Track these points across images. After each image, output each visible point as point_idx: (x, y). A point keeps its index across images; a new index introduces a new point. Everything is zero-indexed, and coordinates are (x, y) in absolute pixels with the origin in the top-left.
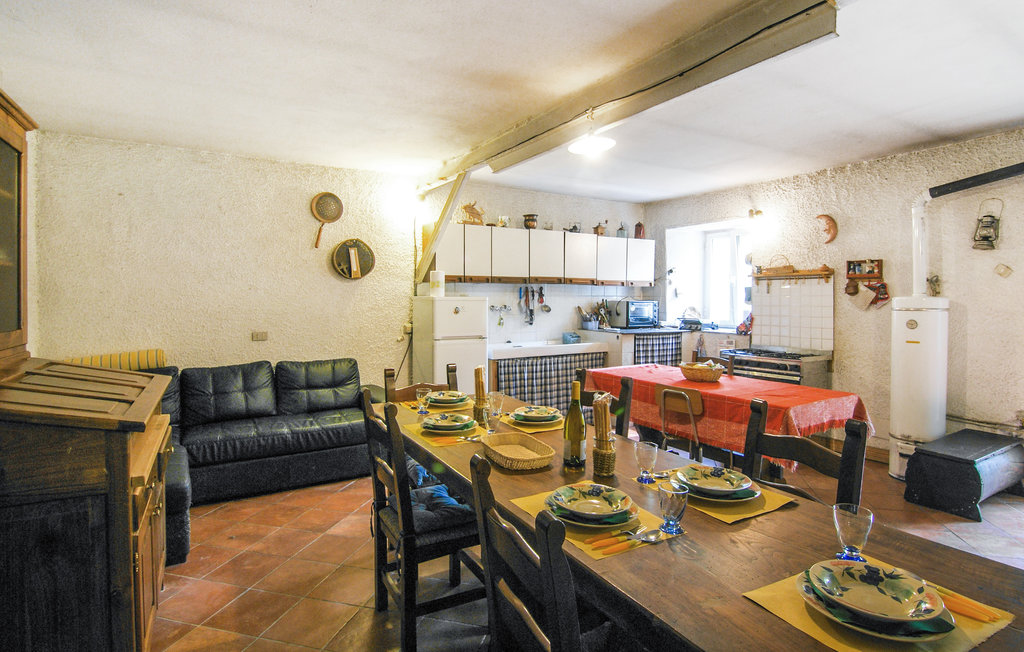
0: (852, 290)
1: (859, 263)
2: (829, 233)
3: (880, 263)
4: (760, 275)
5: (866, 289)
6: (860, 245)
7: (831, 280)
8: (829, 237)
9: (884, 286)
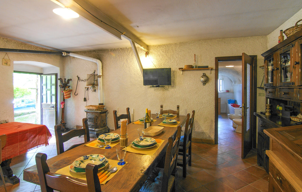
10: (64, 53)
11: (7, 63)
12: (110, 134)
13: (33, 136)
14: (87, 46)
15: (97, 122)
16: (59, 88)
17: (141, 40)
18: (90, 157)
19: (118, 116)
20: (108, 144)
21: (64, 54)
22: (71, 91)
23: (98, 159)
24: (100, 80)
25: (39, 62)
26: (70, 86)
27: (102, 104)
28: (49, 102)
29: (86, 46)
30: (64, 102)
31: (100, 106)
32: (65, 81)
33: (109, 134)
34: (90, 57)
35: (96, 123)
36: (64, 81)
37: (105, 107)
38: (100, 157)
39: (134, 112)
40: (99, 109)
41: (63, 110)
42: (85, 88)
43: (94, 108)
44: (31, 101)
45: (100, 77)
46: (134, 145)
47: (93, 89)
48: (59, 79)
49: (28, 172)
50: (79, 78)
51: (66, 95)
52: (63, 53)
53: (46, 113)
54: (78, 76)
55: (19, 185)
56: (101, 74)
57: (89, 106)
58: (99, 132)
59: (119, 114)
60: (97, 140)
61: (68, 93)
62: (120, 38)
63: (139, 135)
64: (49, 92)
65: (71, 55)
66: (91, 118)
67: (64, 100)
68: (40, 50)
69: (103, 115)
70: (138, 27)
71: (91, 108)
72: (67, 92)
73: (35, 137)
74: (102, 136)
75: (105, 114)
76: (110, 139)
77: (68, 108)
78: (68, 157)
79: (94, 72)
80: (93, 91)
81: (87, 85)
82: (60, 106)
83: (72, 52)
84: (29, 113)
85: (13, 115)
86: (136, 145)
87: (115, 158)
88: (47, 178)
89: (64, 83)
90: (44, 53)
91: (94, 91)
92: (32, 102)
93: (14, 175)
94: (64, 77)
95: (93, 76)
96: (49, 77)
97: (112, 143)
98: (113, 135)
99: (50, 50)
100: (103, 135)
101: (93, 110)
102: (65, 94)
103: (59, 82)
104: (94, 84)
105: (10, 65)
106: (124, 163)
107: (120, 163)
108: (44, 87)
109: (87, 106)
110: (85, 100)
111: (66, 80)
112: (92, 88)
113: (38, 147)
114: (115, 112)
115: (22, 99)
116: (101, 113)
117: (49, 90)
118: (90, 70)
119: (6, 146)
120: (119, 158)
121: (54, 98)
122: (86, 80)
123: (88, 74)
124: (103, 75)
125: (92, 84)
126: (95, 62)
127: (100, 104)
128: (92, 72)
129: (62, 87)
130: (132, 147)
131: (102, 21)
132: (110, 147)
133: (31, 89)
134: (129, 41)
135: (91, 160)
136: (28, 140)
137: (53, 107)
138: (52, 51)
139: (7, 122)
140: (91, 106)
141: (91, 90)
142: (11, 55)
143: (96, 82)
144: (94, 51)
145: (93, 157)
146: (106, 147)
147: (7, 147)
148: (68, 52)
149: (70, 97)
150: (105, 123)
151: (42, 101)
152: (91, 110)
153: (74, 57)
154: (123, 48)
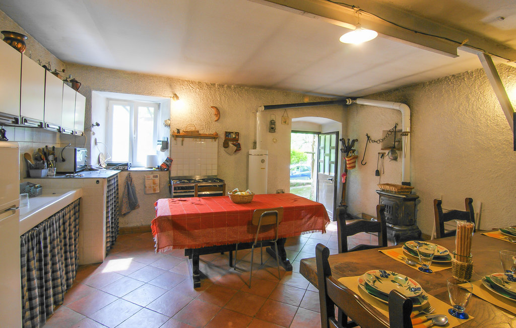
0: (226, 145)
1: (230, 133)
2: (217, 116)
3: (237, 134)
4: (178, 134)
5: (232, 145)
6: (230, 124)
7: (217, 140)
8: (216, 119)
9: (239, 144)
10: (349, 100)
11: (285, 122)
12: (428, 243)
13: (309, 216)
14: (386, 83)
15: (398, 215)
16: (340, 152)
17: (509, 48)
18: (392, 275)
19: (444, 211)
20: (425, 263)
21: (349, 102)
22: (356, 157)
23: (406, 285)
24: (406, 140)
25: (317, 116)
26: (355, 150)
27: (409, 184)
28: (327, 173)
29: (383, 84)
30: (345, 173)
31: (405, 186)
32: (348, 142)
33: (426, 244)
34: (388, 101)
35: (396, 217)
36: (346, 142)
37: (413, 190)
38: (410, 283)
39: (481, 208)
40: (403, 192)
41: (345, 186)
42: (379, 153)
43: (393, 189)
44: (306, 168)
45: (405, 134)
46: (489, 284)
47: (392, 156)
48: (341, 140)
49: (305, 265)
50: (368, 137)
51: (349, 164)
52: (347, 100)
53: (323, 186)
54: (367, 135)
55: (291, 274)
56: (408, 130)
57: (384, 184)
58: (400, 233)
59: (446, 208)
60: (402, 249)
61: (352, 161)
62: (455, 54)
63: (504, 265)
64: (327, 158)
65: (359, 102)
66: (387, 206)
67: (346, 171)
68: (319, 101)
69: (409, 203)
70: (503, 18)
71: (388, 188)
72: (350, 160)
73: (311, 217)
74: (411, 244)
75: (412, 203)
76: (430, 254)
77: (351, 183)
78: (355, 261)
79: (396, 127)
80: (392, 160)
81: (382, 149)
82: (341, 180)
83: (359, 97)
84: (303, 184)
85: (289, 185)
86: (493, 286)
87: (443, 297)
88: (328, 284)
89: (347, 145)
90: (324, 104)
91: (394, 160)
92: (307, 170)
93: (287, 259)
94: (347, 136)
95: (393, 133)
96: (328, 137)
97: (433, 263)
98: (434, 248)
99: (332, 99)
100: (413, 241)
101: (391, 192)
102: (347, 162)
103: (340, 143)
104: (394, 147)
105: (288, 124)
106: (465, 316)
107: (454, 311)
108: (322, 151)
109: (380, 184)
110: (378, 173)
111: (351, 141)
112: (390, 154)
113: (313, 232)
114: (438, 204)
115: (297, 165)
116: (405, 200)
117: (327, 155)
118: (389, 123)
119: (282, 221)
120: (451, 301)
121: (333, 166)
122: (381, 141)
123: (384, 131)
124: (411, 131)
125: (390, 148)
126: (398, 108)
127: (404, 183)
128: (390, 127)
129: (345, 152)
130: (482, 287)
131: (416, 32)
132: (429, 270)
133: (307, 153)
134: (476, 56)
135: (392, 281)
136: (304, 220)
137: (332, 180)
138: (334, 100)
139: (283, 193)
140: (387, 184)
141: (387, 159)
142: (290, 112)
143: (399, 144)
144: (397, 89)
145: (397, 278)
146: (421, 266)
147: (283, 223)
148: (354, 98)
149: (354, 167)
150: (414, 220)
151: (318, 170)
152: (387, 191)
153: (363, 105)
154: (460, 74)
